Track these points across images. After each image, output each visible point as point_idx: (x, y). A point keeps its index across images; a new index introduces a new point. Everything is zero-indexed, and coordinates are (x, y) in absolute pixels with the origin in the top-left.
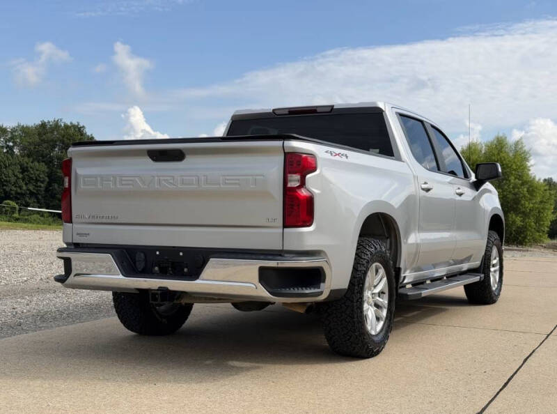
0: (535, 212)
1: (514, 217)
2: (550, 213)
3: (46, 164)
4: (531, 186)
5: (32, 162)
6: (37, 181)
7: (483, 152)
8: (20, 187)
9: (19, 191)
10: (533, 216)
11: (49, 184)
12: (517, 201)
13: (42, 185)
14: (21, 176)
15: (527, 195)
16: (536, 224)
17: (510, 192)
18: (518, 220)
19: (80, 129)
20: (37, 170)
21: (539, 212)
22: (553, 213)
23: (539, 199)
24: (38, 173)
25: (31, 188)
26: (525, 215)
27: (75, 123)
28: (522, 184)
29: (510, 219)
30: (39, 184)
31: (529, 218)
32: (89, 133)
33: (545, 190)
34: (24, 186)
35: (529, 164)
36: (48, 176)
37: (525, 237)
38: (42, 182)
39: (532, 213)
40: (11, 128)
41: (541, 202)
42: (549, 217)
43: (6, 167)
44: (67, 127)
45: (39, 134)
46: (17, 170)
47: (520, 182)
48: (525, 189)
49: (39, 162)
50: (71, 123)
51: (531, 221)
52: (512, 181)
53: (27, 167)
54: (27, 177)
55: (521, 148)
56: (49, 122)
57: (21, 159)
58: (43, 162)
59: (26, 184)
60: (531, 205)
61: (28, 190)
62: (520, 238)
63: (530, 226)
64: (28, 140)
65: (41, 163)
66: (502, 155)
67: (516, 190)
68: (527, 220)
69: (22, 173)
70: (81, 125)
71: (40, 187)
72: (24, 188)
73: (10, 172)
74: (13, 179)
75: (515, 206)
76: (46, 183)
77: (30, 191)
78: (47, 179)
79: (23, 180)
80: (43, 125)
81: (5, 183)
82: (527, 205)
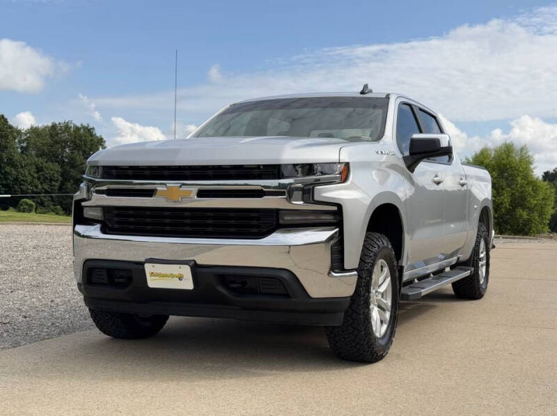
0: (538, 208)
1: (521, 211)
2: (550, 208)
3: (59, 164)
4: (535, 186)
5: (46, 162)
6: (51, 180)
7: (493, 156)
8: (36, 187)
9: (35, 190)
10: (537, 211)
11: (62, 184)
12: (523, 198)
13: (56, 184)
14: (36, 175)
15: (532, 193)
16: (539, 217)
17: (518, 190)
18: (525, 214)
19: (89, 130)
20: (51, 170)
21: (542, 207)
22: (553, 208)
23: (541, 197)
24: (52, 172)
25: (46, 187)
26: (531, 210)
27: (85, 125)
28: (528, 184)
29: (518, 213)
30: (53, 183)
31: (533, 212)
32: (98, 135)
33: (547, 189)
34: (40, 185)
35: (532, 166)
36: (61, 176)
37: (530, 229)
38: (56, 181)
39: (536, 209)
40: (25, 129)
41: (543, 199)
42: (550, 211)
43: (22, 167)
44: (77, 129)
45: (51, 136)
46: (33, 169)
47: (526, 182)
48: (530, 188)
49: (52, 161)
50: (82, 125)
51: (536, 215)
52: (520, 181)
53: (42, 167)
54: (42, 176)
55: (525, 154)
56: (60, 124)
57: (36, 159)
58: (56, 162)
59: (41, 183)
60: (535, 202)
61: (43, 188)
62: (526, 229)
63: (534, 219)
64: (42, 141)
65: (55, 164)
66: (510, 159)
67: (523, 189)
68: (531, 215)
69: (37, 173)
70: (91, 126)
71: (54, 186)
72: (40, 187)
73: (27, 172)
74: (29, 179)
75: (522, 203)
76: (59, 182)
77: (45, 190)
78: (60, 178)
79: (39, 179)
80: (54, 126)
81: (22, 182)
82: (532, 202)
